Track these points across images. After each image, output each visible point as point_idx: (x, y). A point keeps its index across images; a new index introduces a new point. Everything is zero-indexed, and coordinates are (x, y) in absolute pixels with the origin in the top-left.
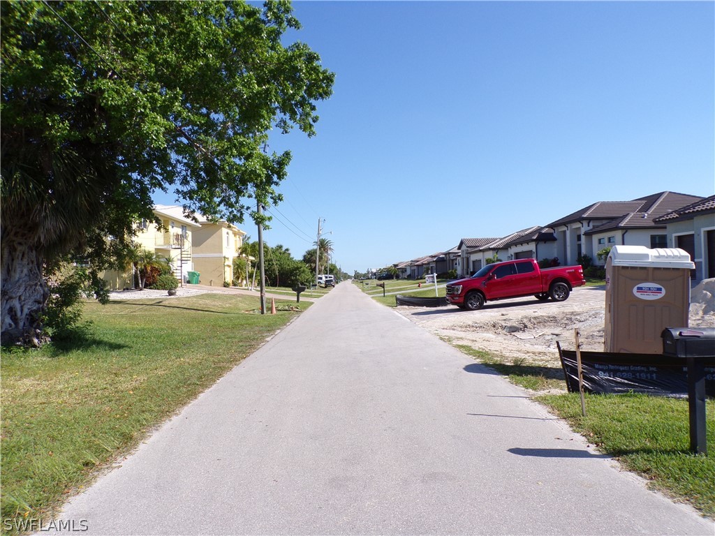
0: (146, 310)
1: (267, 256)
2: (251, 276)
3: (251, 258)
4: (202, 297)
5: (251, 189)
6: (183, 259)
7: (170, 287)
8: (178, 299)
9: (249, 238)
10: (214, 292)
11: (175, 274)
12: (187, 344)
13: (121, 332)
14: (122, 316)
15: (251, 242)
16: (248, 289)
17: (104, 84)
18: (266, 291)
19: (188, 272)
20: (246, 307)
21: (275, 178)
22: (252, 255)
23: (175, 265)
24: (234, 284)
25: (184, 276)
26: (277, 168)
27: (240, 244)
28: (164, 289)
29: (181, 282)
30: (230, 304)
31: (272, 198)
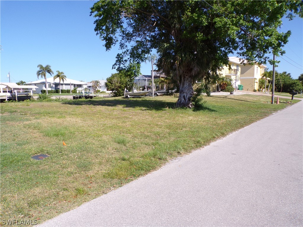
0: (222, 99)
1: (277, 77)
2: (267, 87)
3: (268, 79)
4: (244, 95)
5: (271, 49)
6: (237, 79)
7: (231, 91)
8: (234, 96)
9: (268, 69)
10: (249, 94)
11: (233, 86)
12: (239, 112)
13: (214, 106)
14: (213, 101)
15: (269, 71)
16: (266, 93)
17: (217, 20)
18: (275, 94)
19: (238, 85)
20: (264, 101)
21: (282, 44)
22: (269, 77)
23: (233, 82)
24: (259, 91)
25: (237, 87)
26: (284, 39)
27: (263, 72)
28: (228, 91)
29: (235, 89)
30: (257, 99)
31: (280, 52)
